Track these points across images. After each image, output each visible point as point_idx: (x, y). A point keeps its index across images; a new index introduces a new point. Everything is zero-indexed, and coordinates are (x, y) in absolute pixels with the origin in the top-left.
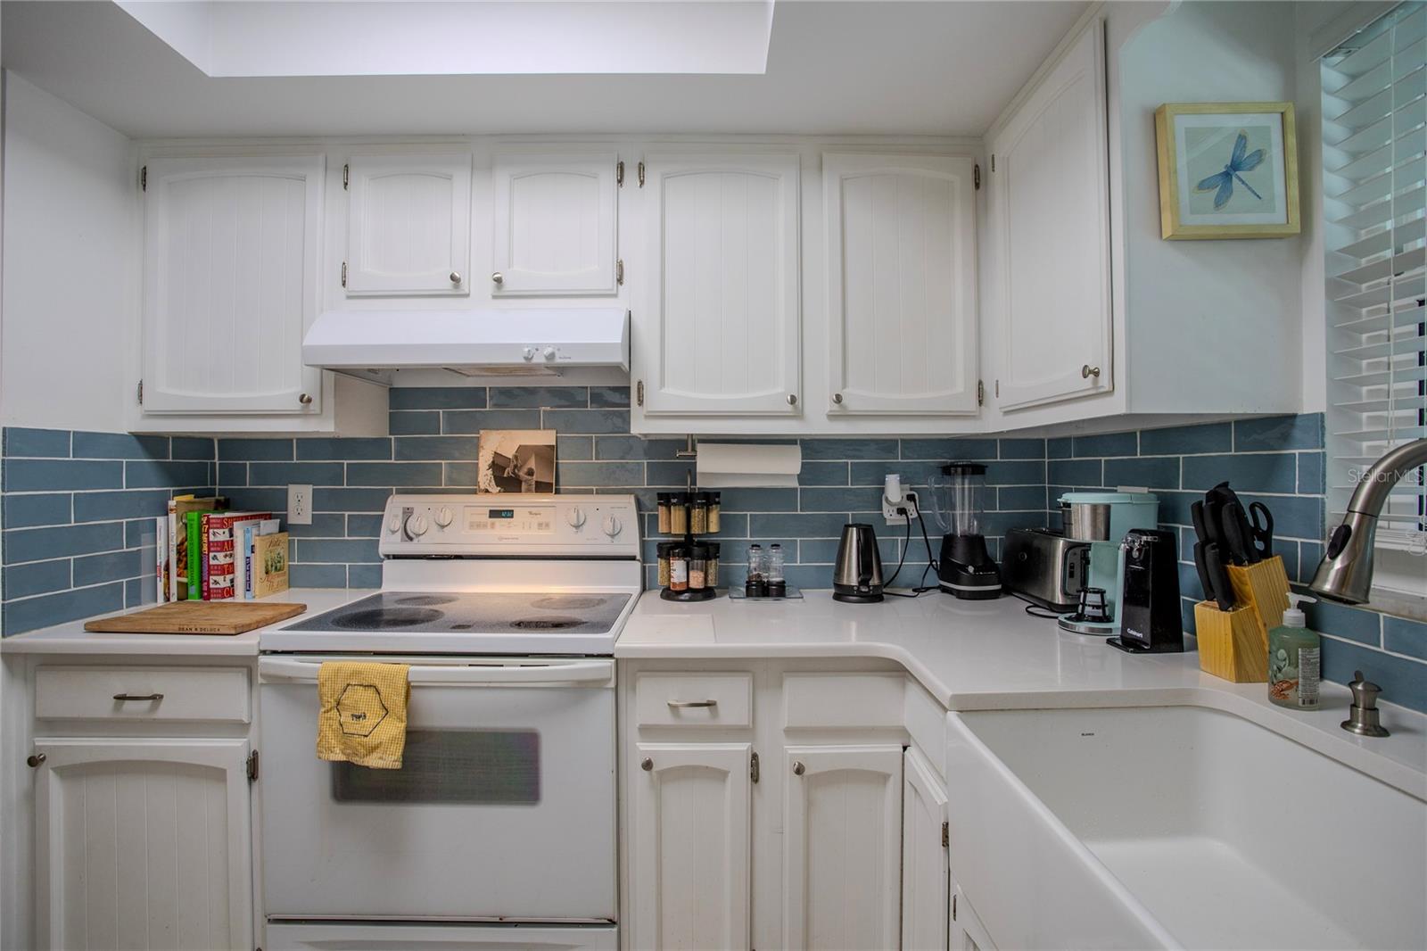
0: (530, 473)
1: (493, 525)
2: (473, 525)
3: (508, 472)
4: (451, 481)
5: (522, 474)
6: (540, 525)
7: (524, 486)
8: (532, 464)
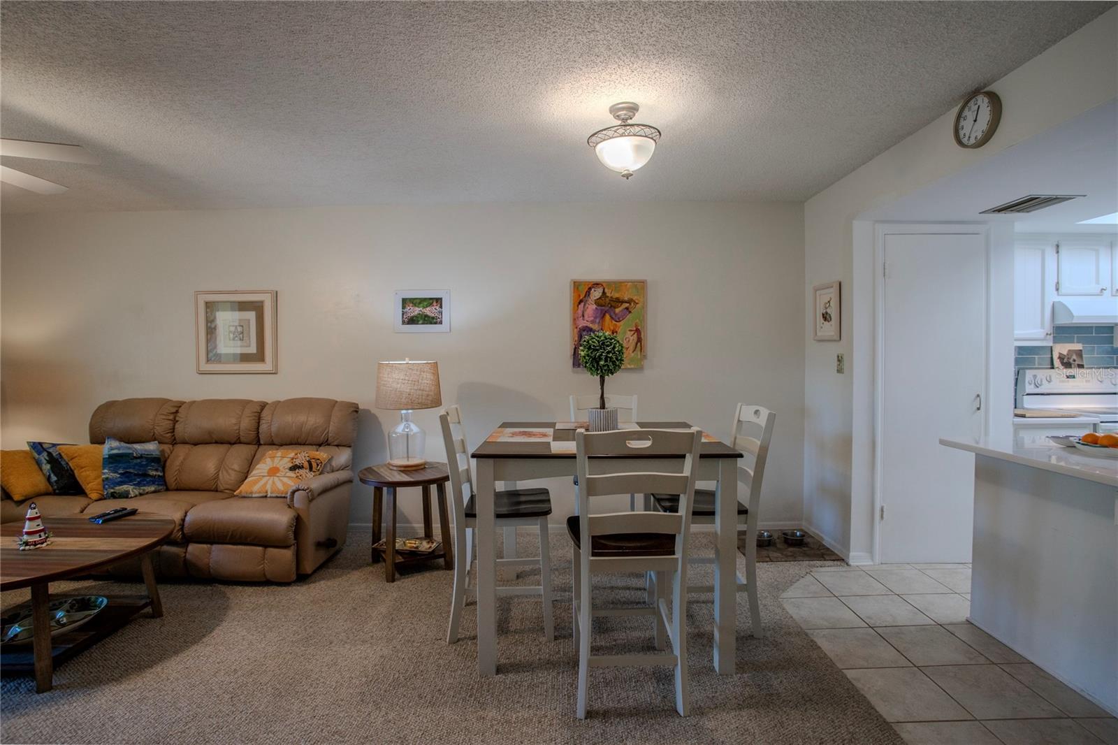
0: (1074, 361)
1: (1068, 381)
2: (1061, 382)
3: (1065, 360)
4: (1039, 364)
5: (1071, 361)
6: (1086, 381)
7: (1073, 366)
8: (1074, 357)
